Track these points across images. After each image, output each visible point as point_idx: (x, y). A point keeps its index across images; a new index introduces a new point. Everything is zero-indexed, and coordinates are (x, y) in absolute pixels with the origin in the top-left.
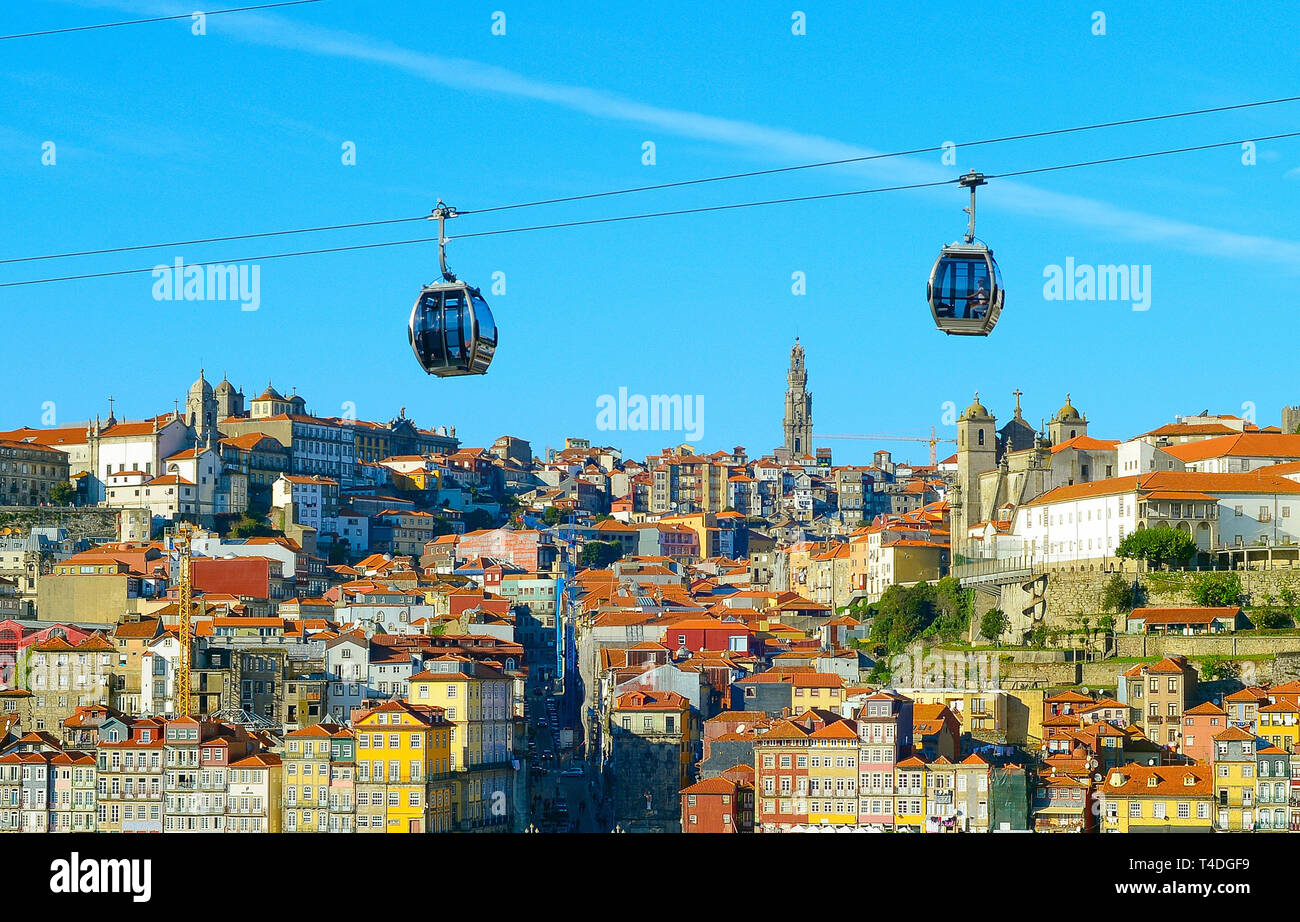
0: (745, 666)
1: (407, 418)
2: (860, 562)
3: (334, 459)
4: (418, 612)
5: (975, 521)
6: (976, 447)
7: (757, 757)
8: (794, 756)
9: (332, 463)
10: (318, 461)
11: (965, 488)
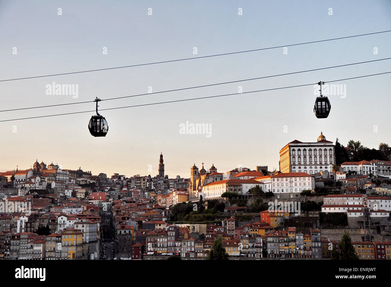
0: (146, 220)
1: (81, 169)
2: (171, 198)
3: (65, 178)
4: (79, 209)
5: (195, 189)
6: (194, 174)
7: (146, 239)
8: (154, 238)
9: (64, 179)
10: (61, 178)
11: (192, 183)
